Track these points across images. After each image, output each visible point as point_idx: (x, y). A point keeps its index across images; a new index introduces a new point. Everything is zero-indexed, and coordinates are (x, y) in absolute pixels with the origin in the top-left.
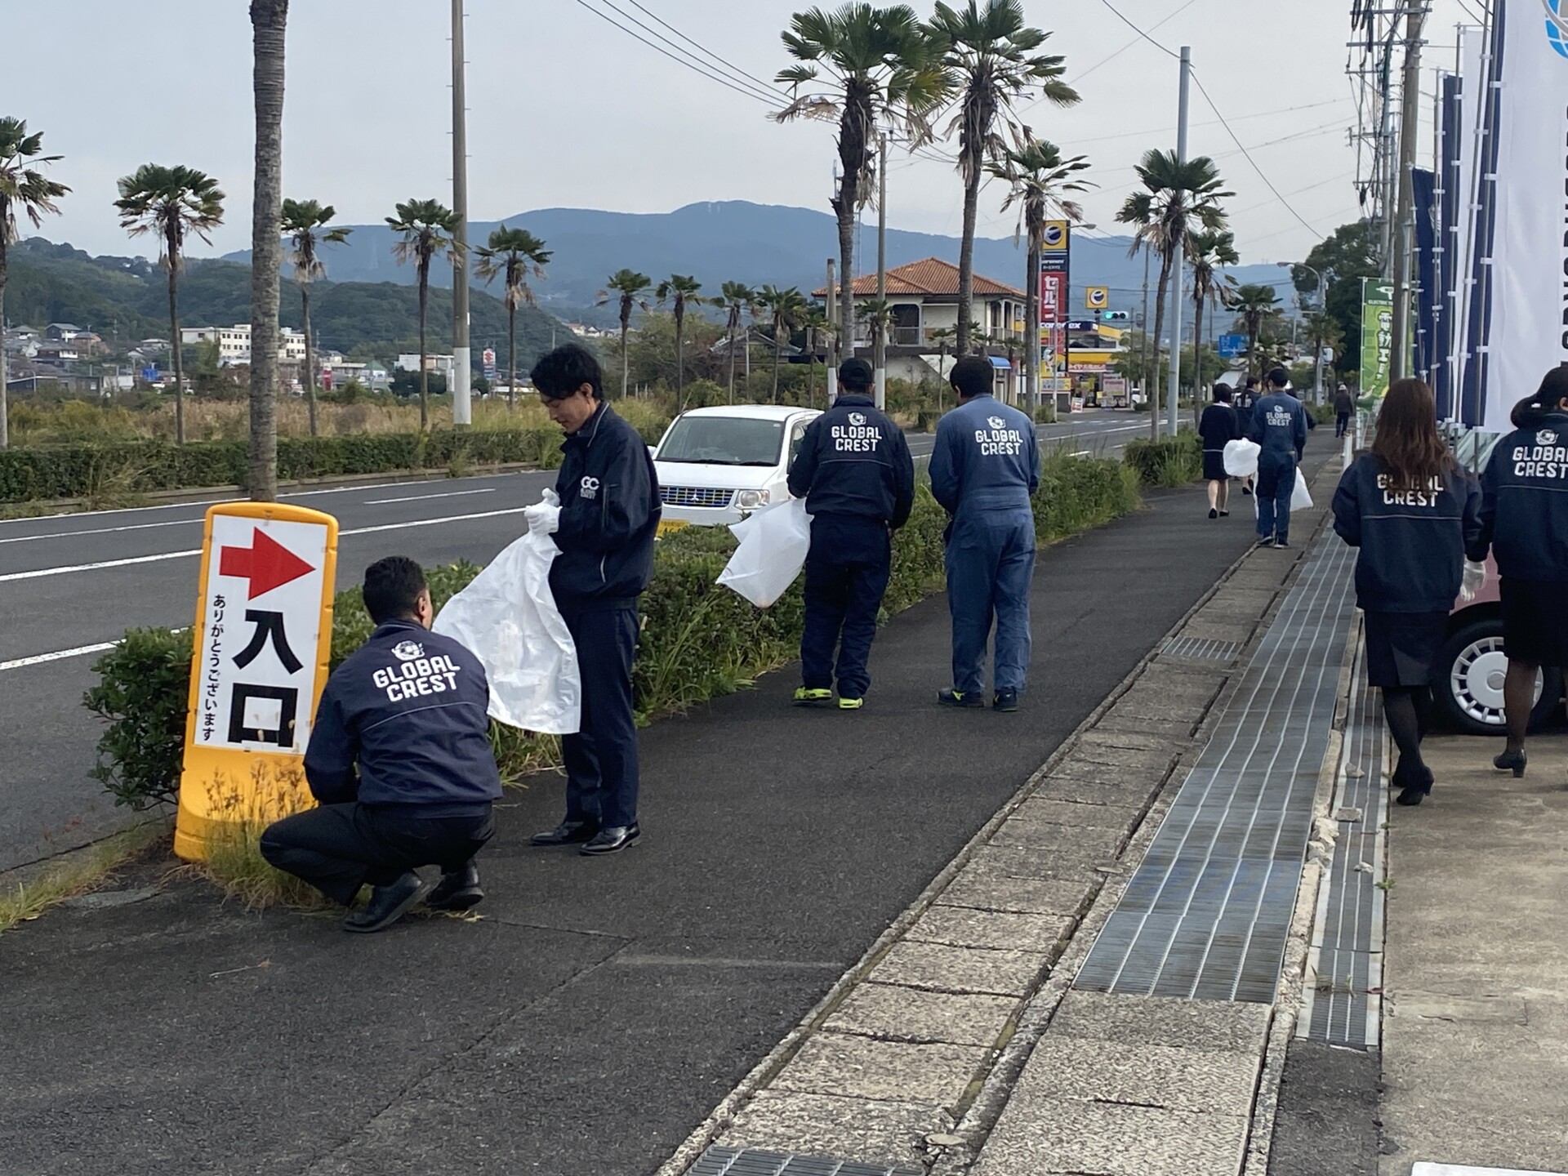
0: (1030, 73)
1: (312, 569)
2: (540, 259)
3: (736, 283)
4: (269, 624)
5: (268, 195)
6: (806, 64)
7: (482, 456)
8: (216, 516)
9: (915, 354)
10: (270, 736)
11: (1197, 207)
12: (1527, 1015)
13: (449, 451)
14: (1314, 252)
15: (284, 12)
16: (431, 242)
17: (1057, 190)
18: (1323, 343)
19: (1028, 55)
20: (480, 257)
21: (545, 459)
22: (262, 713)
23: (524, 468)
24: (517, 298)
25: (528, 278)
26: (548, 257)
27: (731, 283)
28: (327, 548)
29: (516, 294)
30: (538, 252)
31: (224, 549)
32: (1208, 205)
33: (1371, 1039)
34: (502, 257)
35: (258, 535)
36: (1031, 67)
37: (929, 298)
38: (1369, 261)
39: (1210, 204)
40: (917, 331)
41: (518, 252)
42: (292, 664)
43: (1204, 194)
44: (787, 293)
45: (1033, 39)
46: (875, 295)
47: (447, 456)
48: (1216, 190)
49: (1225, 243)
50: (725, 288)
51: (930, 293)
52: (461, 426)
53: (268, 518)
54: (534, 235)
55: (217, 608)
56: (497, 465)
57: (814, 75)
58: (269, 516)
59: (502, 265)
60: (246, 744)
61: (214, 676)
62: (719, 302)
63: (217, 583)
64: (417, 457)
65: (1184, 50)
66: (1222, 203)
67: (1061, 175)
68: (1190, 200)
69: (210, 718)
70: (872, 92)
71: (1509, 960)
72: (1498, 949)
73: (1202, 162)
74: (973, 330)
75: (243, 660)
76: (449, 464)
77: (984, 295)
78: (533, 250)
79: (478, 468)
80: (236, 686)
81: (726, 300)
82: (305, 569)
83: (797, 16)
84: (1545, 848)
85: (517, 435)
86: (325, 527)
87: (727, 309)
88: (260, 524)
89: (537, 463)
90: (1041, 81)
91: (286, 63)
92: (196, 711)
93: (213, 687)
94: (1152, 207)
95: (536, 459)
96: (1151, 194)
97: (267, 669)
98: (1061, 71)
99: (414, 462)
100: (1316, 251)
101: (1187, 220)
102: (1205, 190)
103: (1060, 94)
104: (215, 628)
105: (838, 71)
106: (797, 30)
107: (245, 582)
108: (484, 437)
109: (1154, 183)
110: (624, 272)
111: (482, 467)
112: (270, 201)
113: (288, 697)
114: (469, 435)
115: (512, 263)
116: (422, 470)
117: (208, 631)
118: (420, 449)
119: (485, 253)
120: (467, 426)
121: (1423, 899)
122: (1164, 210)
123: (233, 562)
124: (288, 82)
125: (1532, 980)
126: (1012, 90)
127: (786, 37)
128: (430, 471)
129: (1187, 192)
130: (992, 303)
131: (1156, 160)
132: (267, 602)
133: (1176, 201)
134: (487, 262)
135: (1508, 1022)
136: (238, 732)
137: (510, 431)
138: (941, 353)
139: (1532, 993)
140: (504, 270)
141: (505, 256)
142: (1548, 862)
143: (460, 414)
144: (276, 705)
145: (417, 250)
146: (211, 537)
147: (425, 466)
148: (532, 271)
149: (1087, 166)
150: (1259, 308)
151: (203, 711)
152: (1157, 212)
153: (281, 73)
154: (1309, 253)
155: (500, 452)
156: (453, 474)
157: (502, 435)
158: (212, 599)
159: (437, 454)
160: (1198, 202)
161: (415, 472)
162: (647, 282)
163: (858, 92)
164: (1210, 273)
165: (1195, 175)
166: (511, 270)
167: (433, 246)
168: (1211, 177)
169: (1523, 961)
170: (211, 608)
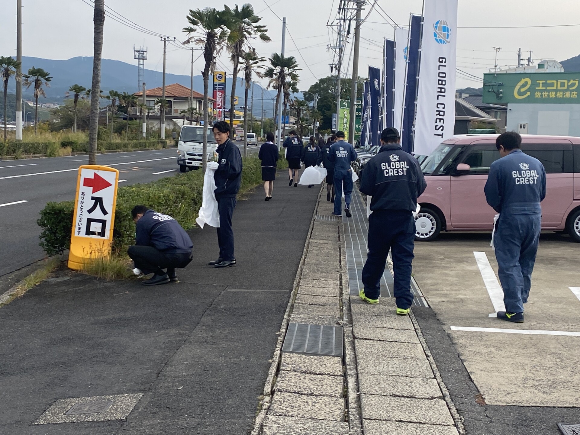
0: (256, 31)
1: (111, 185)
2: (48, 80)
3: (115, 91)
4: (98, 201)
5: (97, 74)
6: (193, 27)
7: (27, 152)
8: (82, 169)
9: (170, 119)
10: (99, 234)
11: (290, 73)
12: (462, 301)
13: (15, 150)
14: (311, 87)
15: (104, 21)
16: (9, 72)
17: (255, 68)
18: (316, 120)
19: (254, 24)
20: (24, 78)
21: (48, 153)
22: (96, 227)
23: (41, 156)
24: (39, 94)
25: (43, 87)
26: (51, 79)
27: (113, 91)
28: (116, 179)
29: (38, 92)
30: (47, 77)
31: (85, 178)
32: (293, 73)
33: (426, 306)
34: (33, 78)
35: (95, 175)
36: (256, 29)
37: (176, 98)
38: (330, 91)
39: (294, 73)
40: (171, 110)
41: (39, 77)
42: (105, 213)
43: (292, 69)
44: (132, 95)
45: (256, 20)
46: (161, 96)
47: (14, 151)
48: (296, 68)
49: (294, 85)
50: (110, 92)
51: (176, 96)
52: (19, 140)
53: (99, 170)
54: (45, 71)
55: (83, 196)
56: (32, 155)
57: (195, 30)
58: (99, 169)
59: (33, 81)
60: (91, 236)
61: (81, 216)
62: (108, 97)
63: (82, 188)
64: (4, 151)
65: (284, 19)
66: (297, 73)
67: (256, 63)
68: (287, 71)
69: (79, 228)
70: (216, 37)
71: (452, 290)
72: (449, 288)
73: (291, 59)
74: (195, 111)
75: (90, 211)
76: (15, 154)
77: (196, 98)
78: (45, 76)
79: (25, 156)
80: (88, 219)
81: (111, 97)
82: (109, 185)
83: (191, 11)
84: (450, 267)
85: (39, 144)
86: (115, 173)
87: (111, 100)
88: (96, 171)
89: (45, 155)
90: (260, 33)
91: (103, 36)
92: (75, 226)
93: (81, 219)
94: (274, 72)
95: (45, 153)
96: (274, 68)
97: (97, 214)
98: (266, 31)
99: (3, 153)
100: (312, 87)
101: (286, 78)
102: (292, 68)
103: (265, 38)
104: (81, 202)
105: (204, 29)
106: (191, 15)
107: (92, 188)
108: (26, 145)
109: (275, 64)
110: (76, 85)
111: (27, 156)
112: (98, 76)
113: (104, 222)
114: (22, 144)
115: (37, 81)
116: (6, 156)
117: (79, 203)
118: (5, 148)
119: (26, 77)
120: (21, 140)
121: (423, 278)
122: (278, 74)
123: (87, 182)
124: (104, 41)
125: (461, 294)
126: (249, 36)
127: (188, 17)
128: (8, 157)
129: (286, 68)
130: (199, 101)
131: (276, 57)
132: (97, 194)
133: (282, 71)
134: (27, 80)
135: (458, 302)
136: (88, 232)
137: (36, 143)
138: (184, 119)
139: (461, 296)
140: (34, 83)
141: (34, 78)
142: (452, 270)
143: (18, 136)
144: (100, 224)
145: (4, 75)
146: (80, 175)
147: (7, 155)
148: (45, 84)
149: (266, 60)
150: (301, 107)
151: (77, 226)
152: (276, 74)
153: (102, 38)
154: (309, 88)
155: (32, 150)
156: (16, 158)
157: (33, 144)
158: (80, 193)
159: (11, 150)
160: (290, 72)
161: (3, 157)
162: (84, 89)
163: (211, 36)
164: (289, 95)
165: (289, 63)
166: (36, 83)
167: (10, 74)
168: (294, 63)
169: (456, 290)
170: (80, 196)
